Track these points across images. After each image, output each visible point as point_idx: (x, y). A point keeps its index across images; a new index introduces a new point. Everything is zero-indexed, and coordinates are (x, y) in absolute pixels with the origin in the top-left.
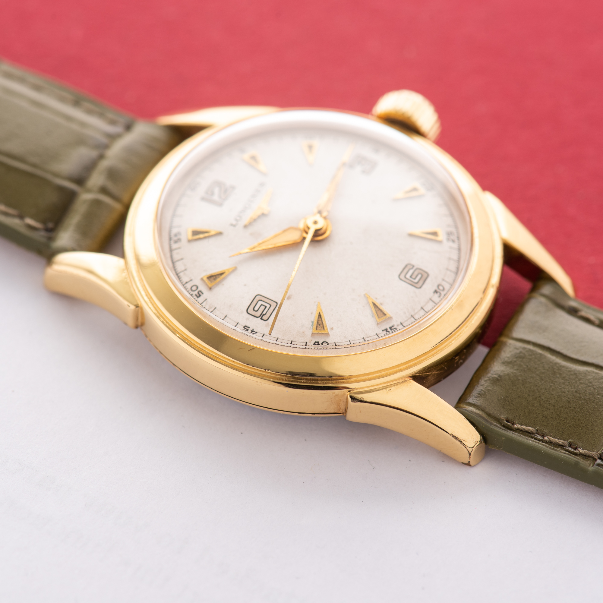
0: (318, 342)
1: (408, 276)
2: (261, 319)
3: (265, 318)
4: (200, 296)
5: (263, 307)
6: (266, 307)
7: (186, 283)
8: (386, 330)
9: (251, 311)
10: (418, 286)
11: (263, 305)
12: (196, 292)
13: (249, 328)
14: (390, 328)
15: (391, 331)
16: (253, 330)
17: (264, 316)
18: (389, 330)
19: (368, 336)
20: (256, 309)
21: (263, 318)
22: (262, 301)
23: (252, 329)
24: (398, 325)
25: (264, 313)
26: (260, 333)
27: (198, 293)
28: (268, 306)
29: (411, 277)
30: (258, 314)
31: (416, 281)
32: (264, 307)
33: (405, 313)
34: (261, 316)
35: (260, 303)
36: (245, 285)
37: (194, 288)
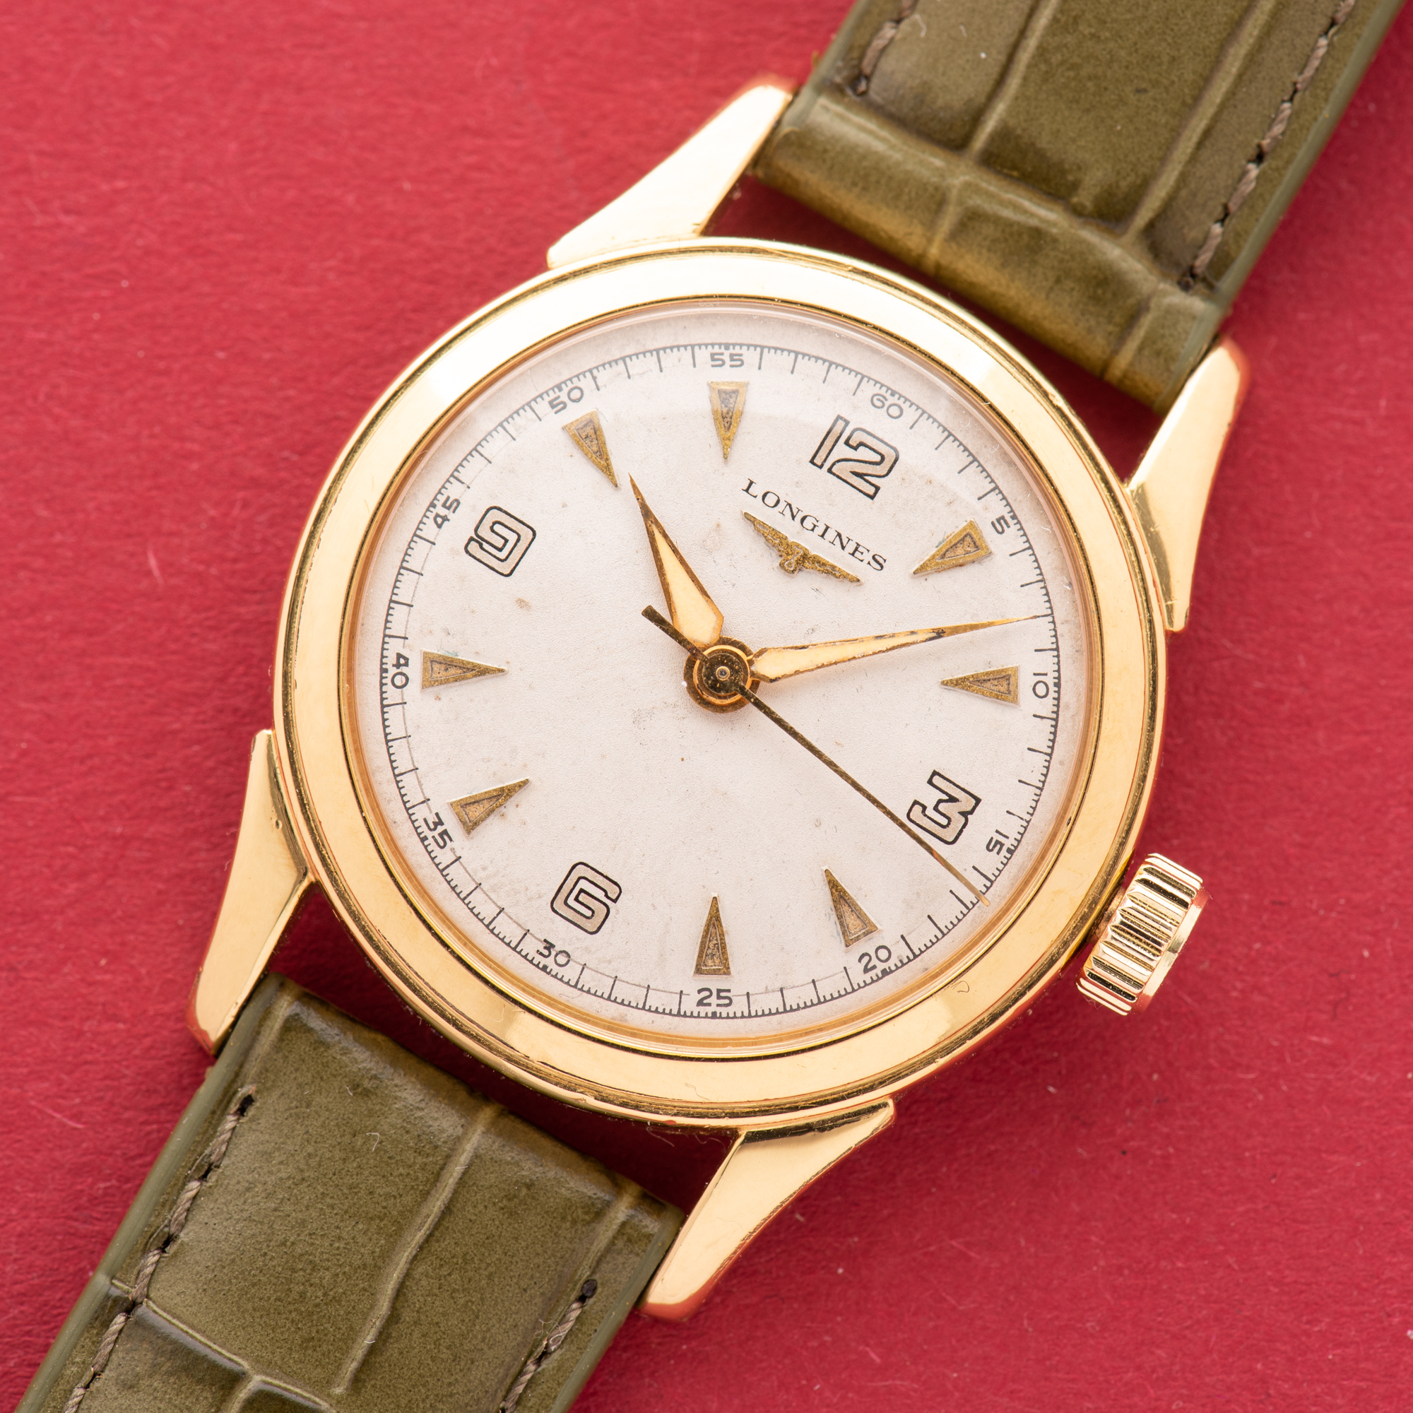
0: (406, 664)
1: (583, 884)
2: (471, 539)
3: (474, 547)
4: (553, 407)
5: (500, 543)
6: (500, 550)
7: (594, 378)
8: (441, 823)
9: (495, 516)
10: (559, 905)
11: (504, 545)
12: (564, 397)
13: (454, 512)
14: (445, 832)
15: (436, 833)
16: (448, 520)
17: (477, 544)
18: (440, 829)
19: (422, 781)
20: (497, 528)
21: (472, 542)
22: (518, 540)
23: (449, 517)
24: (453, 850)
25: (485, 546)
26: (438, 534)
27: (562, 403)
28: (502, 555)
29: (582, 891)
30: (485, 532)
31: (571, 901)
32: (500, 546)
33: (484, 869)
34: (479, 540)
35: (512, 538)
36: (564, 506)
37: (576, 394)
